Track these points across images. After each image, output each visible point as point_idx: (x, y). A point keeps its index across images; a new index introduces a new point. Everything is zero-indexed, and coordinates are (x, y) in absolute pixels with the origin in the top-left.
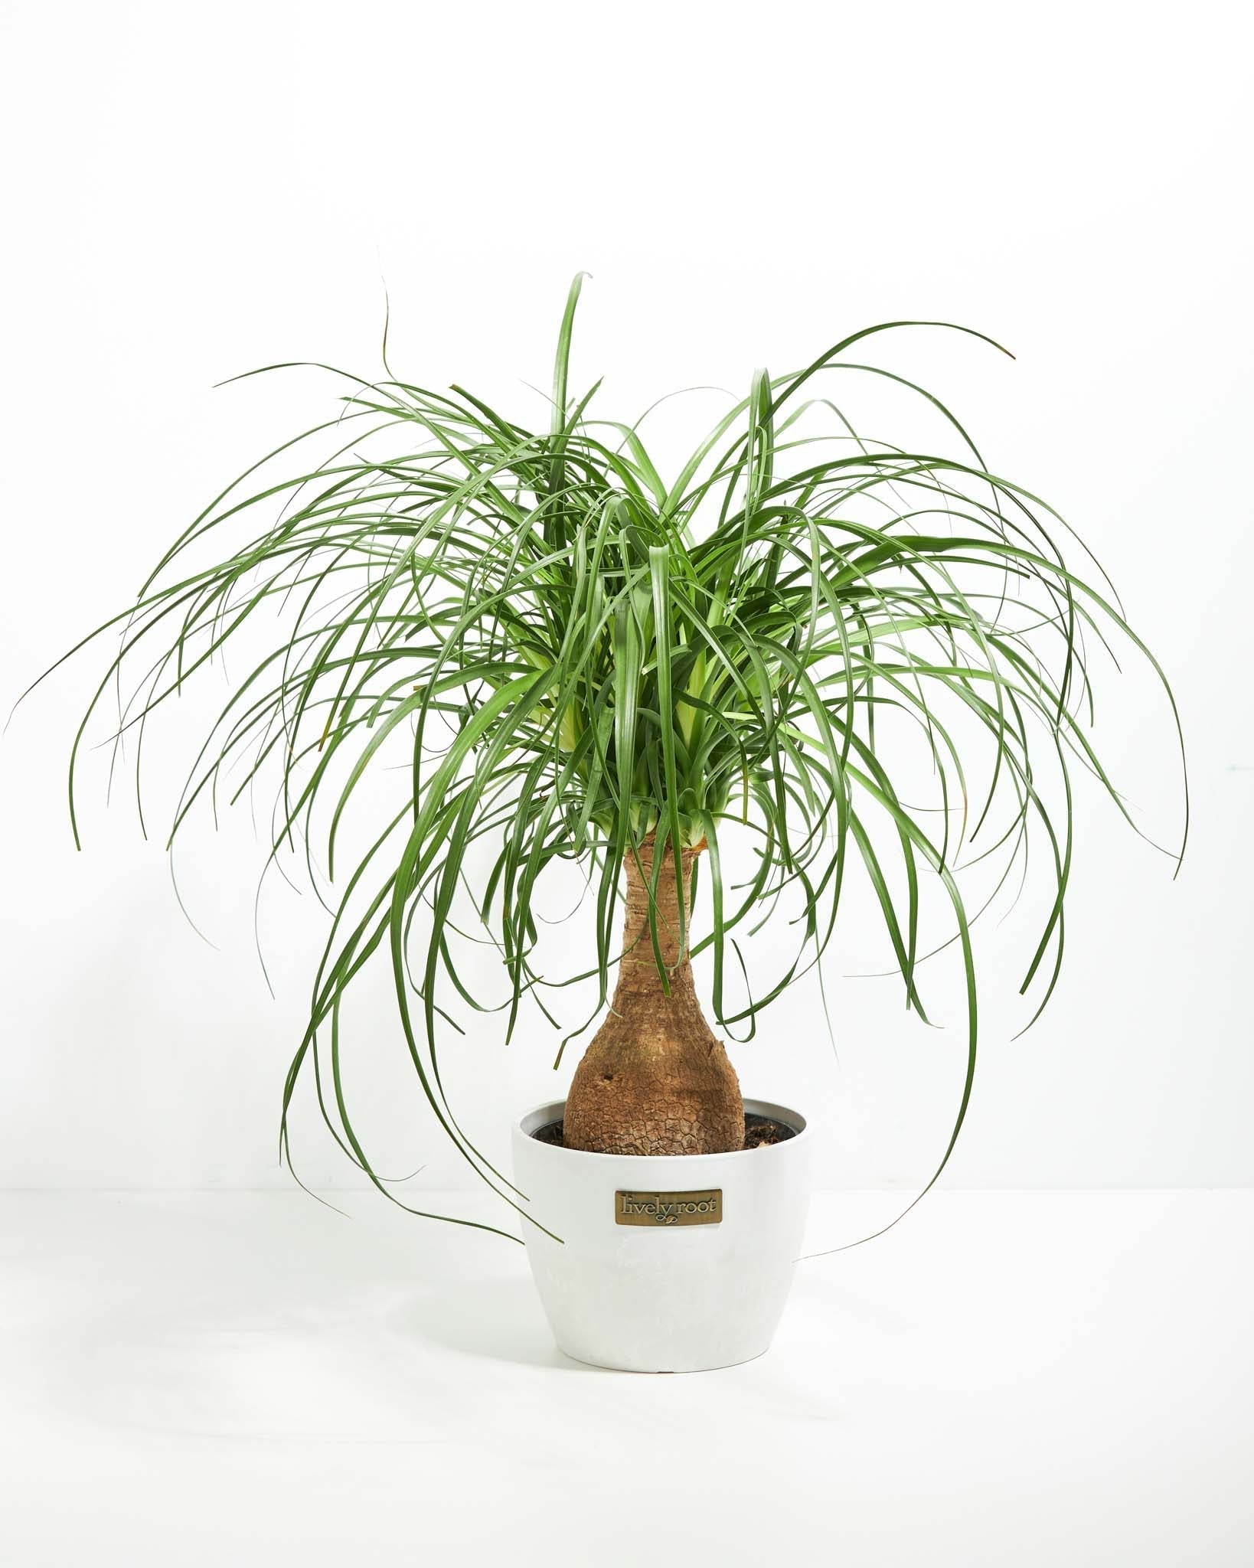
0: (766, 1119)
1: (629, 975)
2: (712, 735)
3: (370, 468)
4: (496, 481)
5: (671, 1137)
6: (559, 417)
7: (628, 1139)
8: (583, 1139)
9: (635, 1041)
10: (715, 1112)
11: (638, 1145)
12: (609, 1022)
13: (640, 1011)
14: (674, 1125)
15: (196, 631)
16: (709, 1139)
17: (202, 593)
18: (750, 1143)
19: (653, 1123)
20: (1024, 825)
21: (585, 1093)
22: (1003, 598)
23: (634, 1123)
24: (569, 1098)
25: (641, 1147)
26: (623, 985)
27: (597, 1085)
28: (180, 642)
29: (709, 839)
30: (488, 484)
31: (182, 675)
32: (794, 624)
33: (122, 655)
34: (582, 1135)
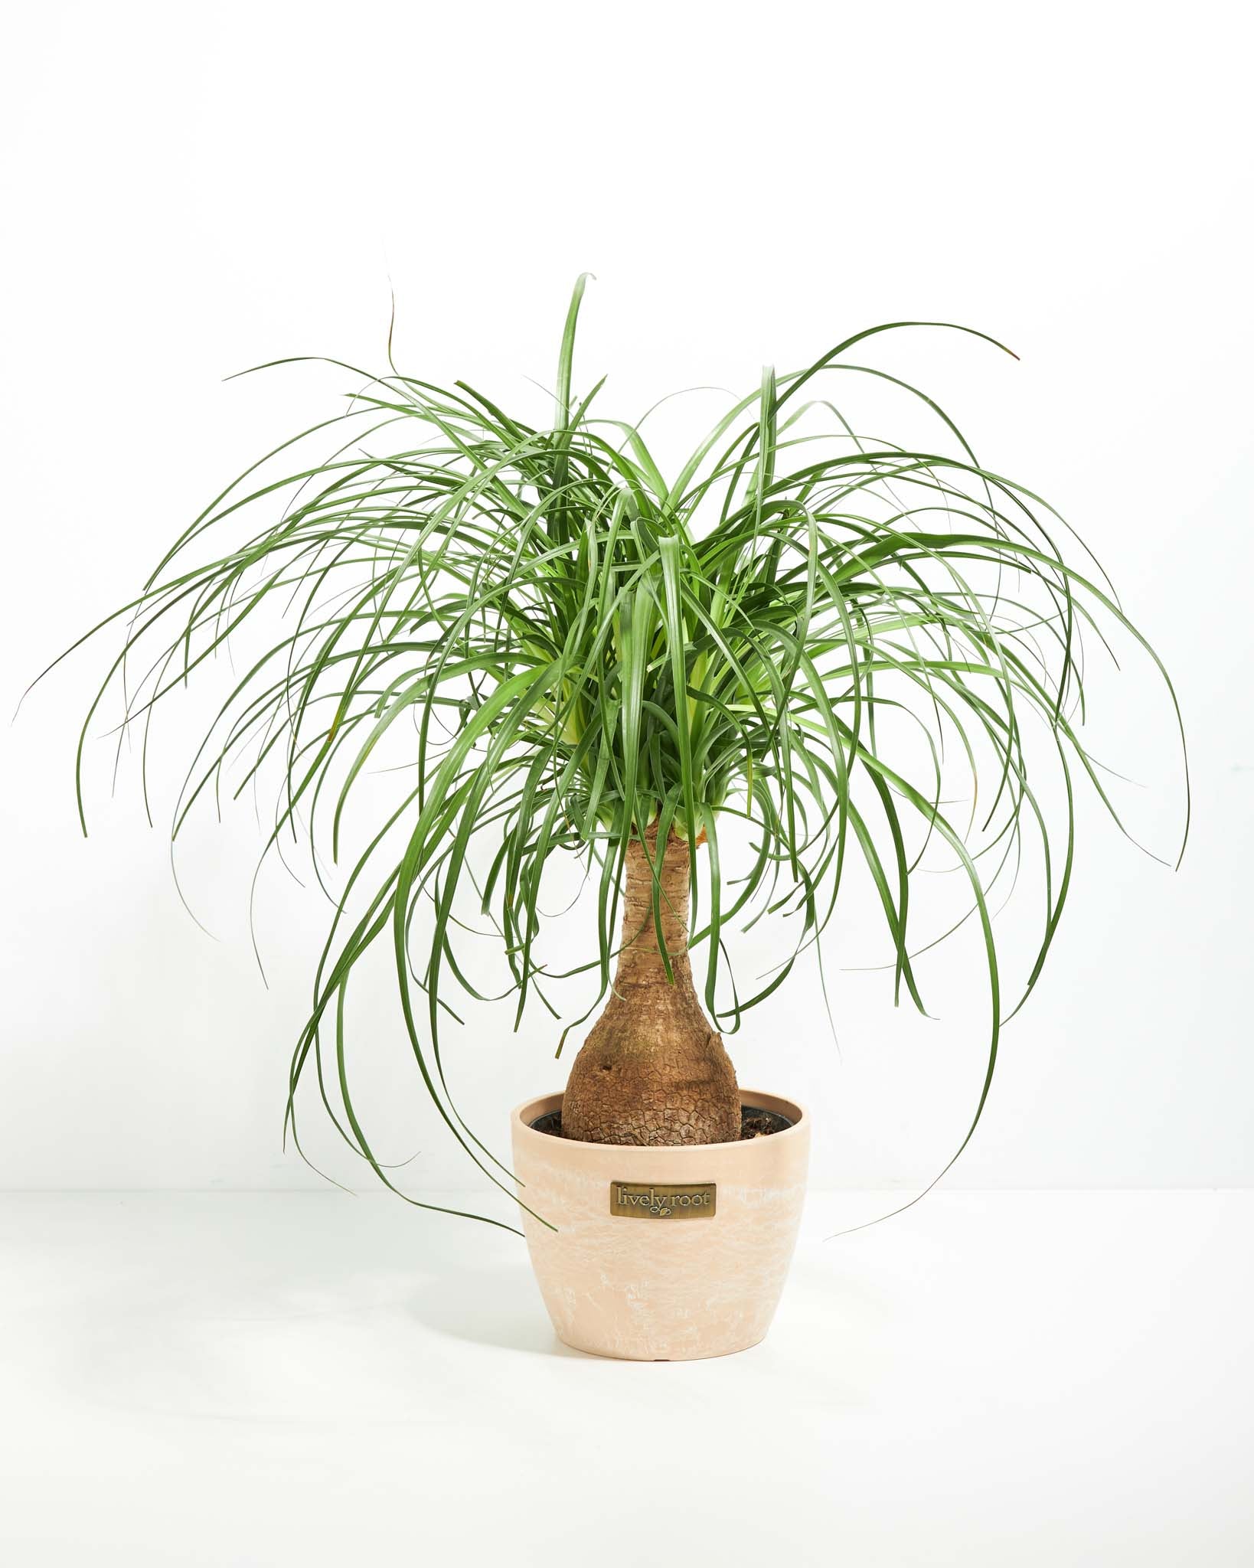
0: (761, 1112)
1: (628, 967)
2: (713, 729)
3: (376, 463)
4: (501, 476)
5: (669, 1128)
6: (563, 414)
7: (627, 1129)
8: (582, 1128)
9: (634, 1032)
10: (713, 1103)
11: (637, 1134)
12: (607, 1013)
13: (639, 1002)
14: (673, 1115)
15: (202, 623)
16: (707, 1129)
17: (209, 584)
18: (746, 1135)
19: (651, 1113)
20: (1017, 823)
21: (584, 1083)
22: (997, 598)
23: (633, 1112)
24: (568, 1088)
25: (639, 1136)
26: (621, 977)
27: (597, 1076)
28: (187, 633)
29: (709, 830)
30: (495, 480)
31: (188, 667)
32: (795, 619)
33: (128, 646)
34: (580, 1124)
